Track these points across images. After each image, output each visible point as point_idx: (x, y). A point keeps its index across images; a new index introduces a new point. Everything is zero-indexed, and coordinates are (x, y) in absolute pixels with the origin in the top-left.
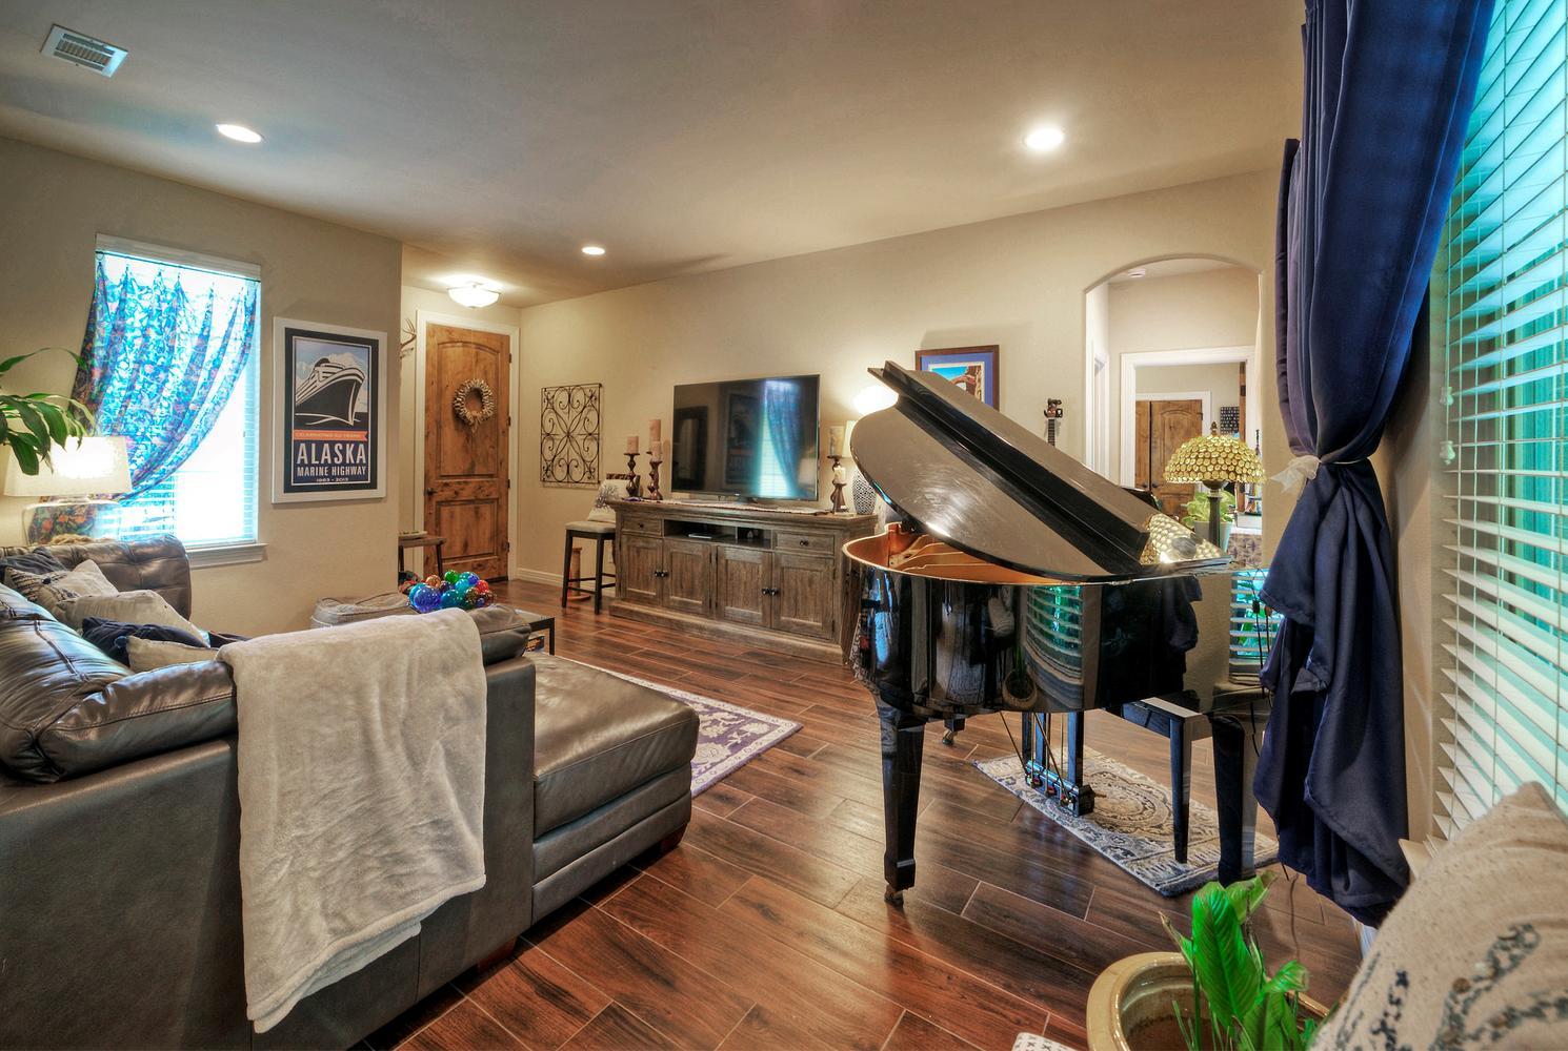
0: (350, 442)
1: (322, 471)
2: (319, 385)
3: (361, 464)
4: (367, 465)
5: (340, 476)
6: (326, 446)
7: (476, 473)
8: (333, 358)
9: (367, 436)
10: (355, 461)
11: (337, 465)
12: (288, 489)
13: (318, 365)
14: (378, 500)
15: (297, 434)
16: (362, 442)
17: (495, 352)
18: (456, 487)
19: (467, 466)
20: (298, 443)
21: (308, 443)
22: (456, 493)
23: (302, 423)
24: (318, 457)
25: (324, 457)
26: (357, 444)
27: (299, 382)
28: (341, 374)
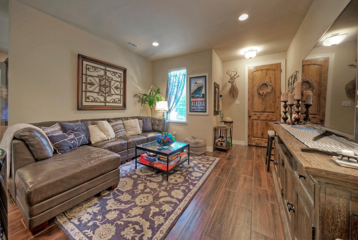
0: (201, 101)
1: (196, 108)
2: (195, 88)
3: (203, 106)
4: (204, 106)
5: (199, 109)
6: (197, 102)
7: (266, 111)
8: (198, 82)
9: (204, 99)
10: (202, 105)
11: (199, 106)
12: (190, 111)
13: (195, 84)
14: (207, 115)
15: (192, 100)
16: (203, 101)
17: (274, 70)
18: (259, 115)
19: (263, 109)
20: (192, 101)
21: (193, 101)
22: (259, 117)
23: (193, 97)
24: (195, 105)
25: (196, 105)
26: (202, 101)
27: (192, 88)
28: (199, 85)
